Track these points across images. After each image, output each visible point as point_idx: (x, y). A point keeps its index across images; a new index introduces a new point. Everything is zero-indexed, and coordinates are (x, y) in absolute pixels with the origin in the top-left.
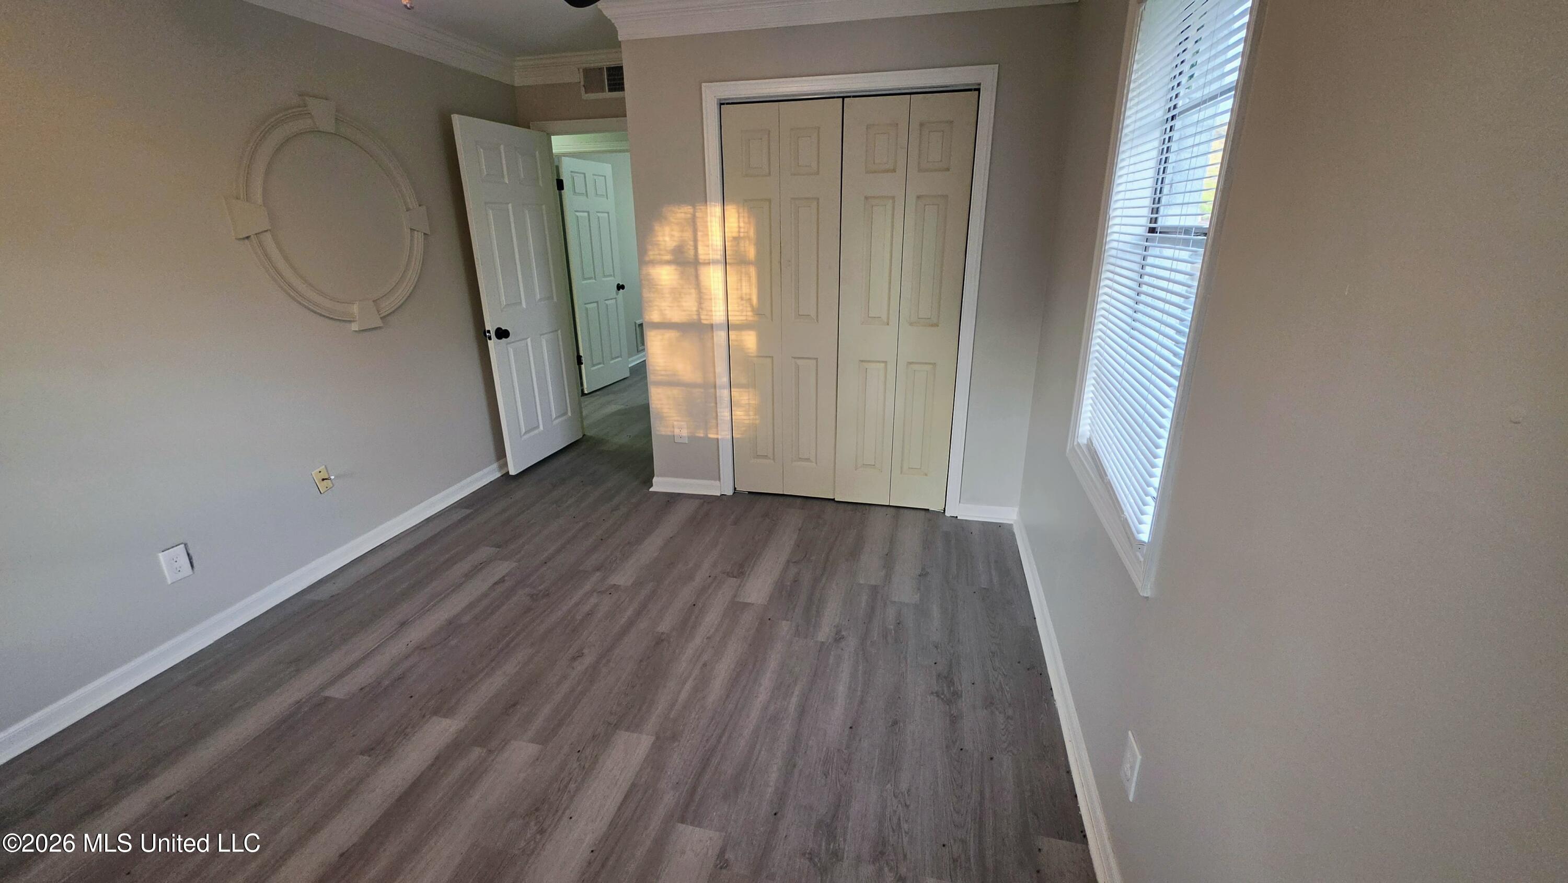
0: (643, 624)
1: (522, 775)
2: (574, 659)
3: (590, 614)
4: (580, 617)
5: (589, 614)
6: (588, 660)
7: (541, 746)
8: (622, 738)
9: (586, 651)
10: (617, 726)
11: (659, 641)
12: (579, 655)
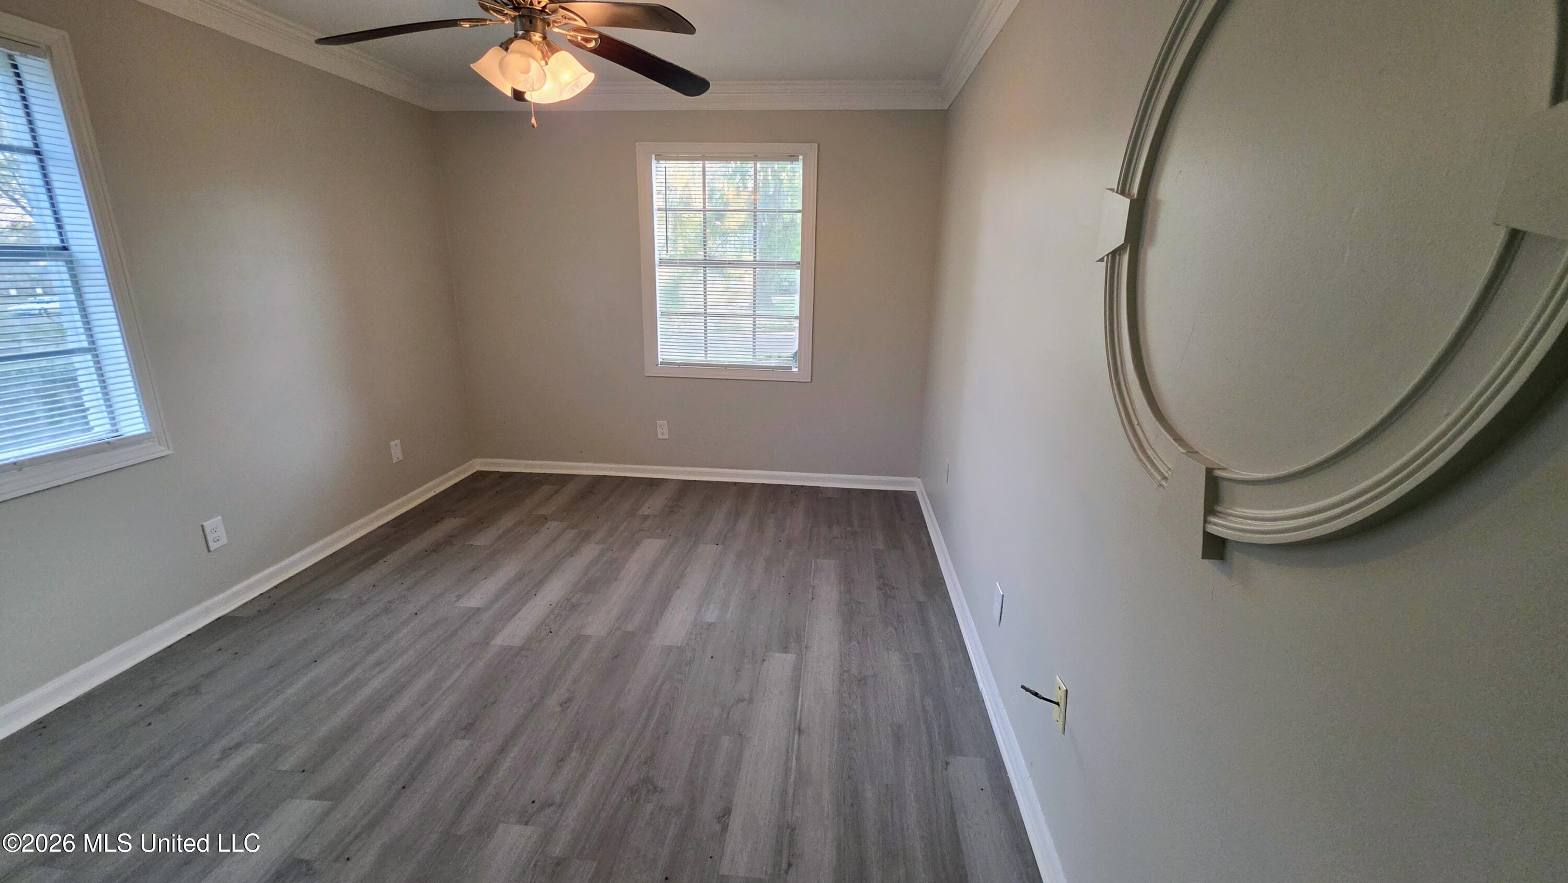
0: (487, 748)
1: (590, 619)
2: (569, 700)
3: (560, 761)
4: (573, 754)
5: (562, 760)
6: (553, 702)
7: (582, 633)
8: (517, 642)
9: (558, 709)
10: (522, 648)
11: (468, 728)
12: (565, 704)
